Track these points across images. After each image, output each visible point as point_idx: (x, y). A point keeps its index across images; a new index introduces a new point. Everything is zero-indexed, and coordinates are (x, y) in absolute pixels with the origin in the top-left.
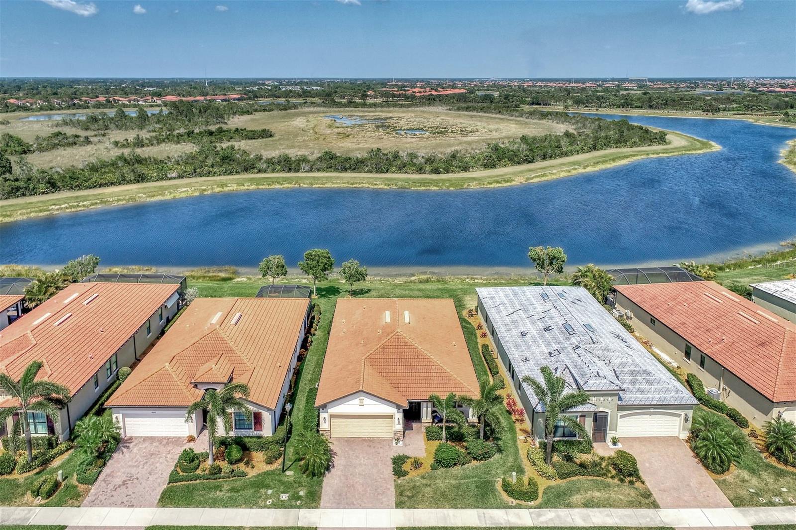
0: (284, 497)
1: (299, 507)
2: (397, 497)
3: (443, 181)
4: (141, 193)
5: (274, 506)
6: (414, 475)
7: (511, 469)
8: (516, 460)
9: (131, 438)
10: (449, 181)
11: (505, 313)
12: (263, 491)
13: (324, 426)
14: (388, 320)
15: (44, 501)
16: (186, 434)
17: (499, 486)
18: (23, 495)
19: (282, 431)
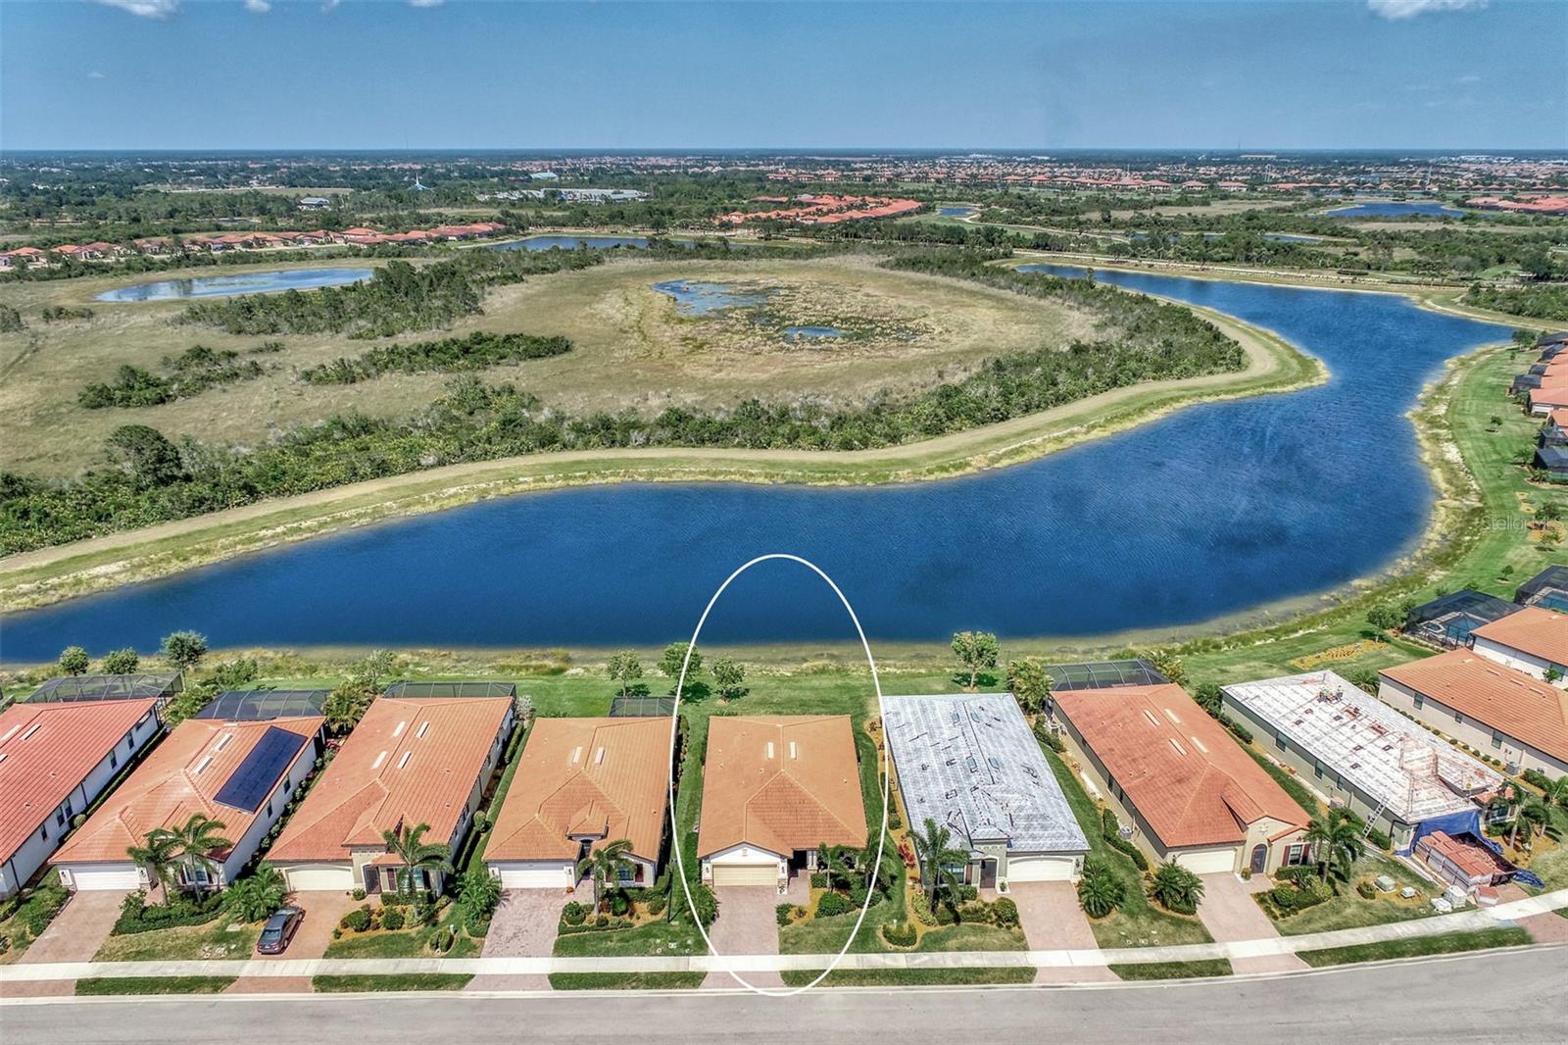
0: (673, 946)
1: (688, 955)
2: (781, 944)
3: (857, 466)
4: (390, 500)
5: (664, 954)
6: (797, 923)
7: (894, 916)
8: (900, 907)
9: (507, 890)
10: (866, 466)
11: (908, 737)
12: (651, 940)
13: (706, 876)
14: (771, 755)
15: (444, 954)
16: (565, 885)
17: (880, 933)
18: (421, 948)
19: (664, 880)
